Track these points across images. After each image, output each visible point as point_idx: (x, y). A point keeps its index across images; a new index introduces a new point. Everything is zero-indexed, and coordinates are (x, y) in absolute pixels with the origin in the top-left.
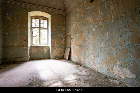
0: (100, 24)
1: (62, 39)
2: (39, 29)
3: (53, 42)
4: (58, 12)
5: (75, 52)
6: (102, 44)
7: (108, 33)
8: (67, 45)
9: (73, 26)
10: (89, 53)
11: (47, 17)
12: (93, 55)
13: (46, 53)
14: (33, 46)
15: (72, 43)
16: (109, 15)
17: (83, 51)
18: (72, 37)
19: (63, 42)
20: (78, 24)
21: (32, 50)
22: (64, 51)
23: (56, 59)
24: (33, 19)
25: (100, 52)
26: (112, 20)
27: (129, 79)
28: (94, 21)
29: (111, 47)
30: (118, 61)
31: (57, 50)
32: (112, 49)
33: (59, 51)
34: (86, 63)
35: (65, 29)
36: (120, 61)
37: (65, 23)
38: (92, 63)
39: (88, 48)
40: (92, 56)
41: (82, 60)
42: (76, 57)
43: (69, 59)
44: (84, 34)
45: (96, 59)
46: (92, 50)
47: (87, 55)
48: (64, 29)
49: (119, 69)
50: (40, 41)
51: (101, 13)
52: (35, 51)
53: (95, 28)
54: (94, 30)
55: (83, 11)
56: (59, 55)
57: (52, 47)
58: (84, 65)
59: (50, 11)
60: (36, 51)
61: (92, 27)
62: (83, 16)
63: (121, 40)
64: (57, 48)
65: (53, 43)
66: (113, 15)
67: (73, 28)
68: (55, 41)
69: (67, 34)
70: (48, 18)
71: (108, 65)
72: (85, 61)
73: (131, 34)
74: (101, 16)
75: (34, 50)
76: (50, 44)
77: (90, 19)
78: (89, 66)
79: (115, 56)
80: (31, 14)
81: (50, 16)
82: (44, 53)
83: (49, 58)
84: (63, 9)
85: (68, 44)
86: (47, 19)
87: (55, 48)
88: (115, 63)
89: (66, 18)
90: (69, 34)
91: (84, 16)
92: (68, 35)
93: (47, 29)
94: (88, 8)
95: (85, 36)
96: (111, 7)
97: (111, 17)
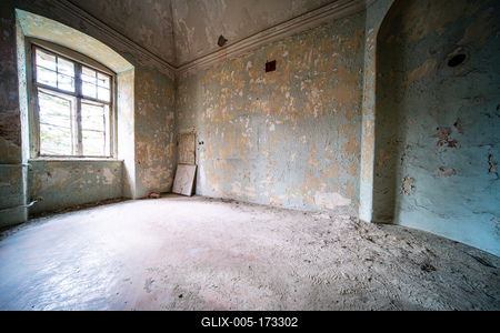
0: (287, 118)
1: (167, 142)
3: (141, 150)
5: (213, 175)
6: (293, 156)
7: (304, 137)
8: (181, 158)
9: (206, 114)
10: (257, 174)
12: (269, 178)
13: (110, 183)
15: (201, 155)
16: (308, 105)
17: (239, 171)
18: (201, 139)
19: (168, 150)
20: (224, 110)
21: (45, 176)
23: (155, 198)
25: (286, 171)
26: (313, 115)
28: (273, 111)
29: (310, 162)
30: (324, 182)
31: (153, 174)
32: (312, 165)
33: (158, 175)
34: (250, 195)
35: (176, 117)
36: (327, 183)
37: (176, 102)
38: (267, 194)
39: (255, 163)
40: (267, 181)
41: (237, 190)
42: (216, 187)
44: (245, 135)
45: (278, 184)
46: (267, 167)
47: (253, 177)
48: (171, 116)
49: (325, 196)
50: (80, 141)
51: (292, 99)
52: (61, 177)
53: (276, 124)
54: (272, 128)
55: (242, 84)
56: (158, 186)
57: (139, 163)
58: (245, 200)
59: (131, 51)
60: (64, 180)
61: (267, 121)
62: (241, 94)
63: (329, 150)
64: (154, 166)
65: (140, 155)
66: (316, 107)
67: (207, 120)
68: (148, 148)
69: (182, 131)
71: (305, 192)
72: (247, 191)
74: (291, 104)
75: (54, 173)
76: (126, 152)
77: (263, 104)
78: (258, 201)
79: (317, 175)
81: (130, 67)
82: (100, 184)
83: (121, 196)
84: (170, 61)
85: (186, 156)
86: (113, 77)
87: (147, 167)
88: (318, 188)
89: (176, 89)
90: (189, 130)
91: (245, 96)
92: (186, 135)
94: (258, 81)
95: (246, 139)
96: (314, 93)
97: (313, 110)
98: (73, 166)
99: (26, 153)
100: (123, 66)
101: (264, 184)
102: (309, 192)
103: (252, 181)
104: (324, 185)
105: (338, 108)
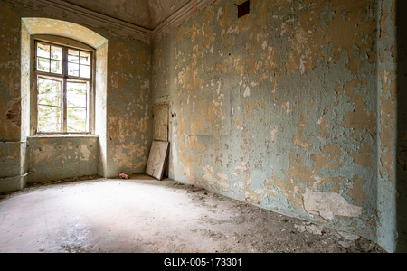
0: (265, 77)
1: (141, 115)
2: (62, 80)
3: (113, 125)
4: (128, 30)
5: (184, 155)
6: (273, 133)
7: (288, 103)
8: (156, 133)
9: (179, 80)
10: (230, 157)
11: (91, 42)
12: (244, 163)
13: (86, 159)
14: (37, 136)
15: (173, 129)
16: (291, 56)
17: (210, 151)
18: (174, 110)
19: (142, 124)
20: (195, 73)
21: (37, 151)
22: (148, 153)
23: (124, 178)
24: (39, 45)
25: (265, 154)
26: (299, 70)
27: (346, 218)
28: (248, 70)
29: (297, 141)
30: (318, 174)
31: (125, 151)
32: (300, 146)
33: (130, 153)
34: (222, 184)
35: (151, 85)
36: (321, 176)
37: (151, 69)
38: (241, 185)
39: (228, 142)
40: (241, 166)
41: (208, 177)
42: (187, 170)
43: (165, 175)
44: (217, 104)
45: (255, 173)
46: (242, 147)
47: (225, 160)
48: (147, 84)
49: (319, 197)
51: (271, 49)
52: (47, 152)
53: (251, 87)
54: (247, 92)
55: (213, 39)
56: (130, 165)
57: (109, 139)
58: (216, 191)
59: (104, 24)
60: (50, 155)
61: (241, 83)
62: (212, 50)
63: (324, 123)
64: (126, 143)
65: (112, 129)
66: (303, 57)
67: (179, 86)
68: (120, 122)
69: (157, 101)
70: (96, 47)
71: (291, 187)
72: (219, 179)
73: (350, 107)
74: (269, 57)
75: (43, 149)
77: (235, 61)
78: (231, 195)
79: (307, 163)
80: (32, 25)
81: (104, 41)
82: (78, 160)
83: (96, 175)
84: (145, 24)
85: (160, 132)
86: (92, 52)
87: (119, 144)
88: (309, 182)
89: (152, 53)
90: (163, 100)
91: (216, 52)
92: (161, 105)
93: (92, 81)
94: (230, 31)
95: (218, 108)
96: (299, 37)
97: (298, 63)
98: (57, 142)
99: (26, 132)
100: (99, 42)
101: (238, 171)
102: (296, 189)
103: (225, 166)
104: (318, 179)
105: (336, 56)
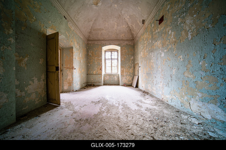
0: (170, 46)
1: (131, 68)
2: (111, 60)
4: (126, 43)
5: (143, 80)
6: (174, 71)
7: (181, 56)
9: (141, 54)
10: (156, 81)
12: (161, 84)
13: (116, 80)
14: (106, 74)
15: (140, 71)
16: (183, 33)
17: (150, 79)
18: (140, 65)
19: (131, 70)
20: (145, 51)
22: (133, 79)
23: (125, 86)
24: (106, 52)
25: (170, 80)
26: (188, 38)
27: (222, 122)
28: (163, 45)
29: (186, 74)
30: (199, 92)
32: (188, 77)
33: (127, 79)
34: (154, 92)
35: (134, 58)
36: (202, 93)
37: (134, 53)
38: (160, 93)
39: (156, 76)
40: (160, 85)
41: (149, 88)
42: (143, 85)
43: (137, 86)
44: (152, 61)
45: (166, 88)
46: (161, 77)
47: (155, 83)
48: (132, 58)
49: (201, 105)
50: (112, 70)
51: (173, 33)
52: (107, 78)
53: (164, 52)
54: (163, 55)
55: (151, 37)
56: (127, 83)
57: (121, 75)
58: (151, 94)
61: (160, 52)
62: (150, 41)
63: (204, 64)
65: (122, 72)
66: (190, 31)
67: (141, 57)
68: (124, 70)
69: (136, 63)
71: (182, 97)
72: (153, 89)
74: (172, 37)
76: (119, 73)
77: (158, 43)
78: (156, 96)
79: (193, 85)
81: (120, 47)
82: (114, 80)
83: (118, 85)
84: (131, 39)
85: (136, 73)
86: (117, 51)
87: (124, 76)
88: (193, 96)
89: (134, 48)
91: (152, 42)
93: (118, 59)
94: (157, 31)
95: (152, 63)
96: (188, 22)
97: (187, 35)
98: (110, 75)
99: (103, 73)
100: (118, 48)
101: (159, 87)
102: (186, 98)
103: (155, 85)
104: (199, 94)
